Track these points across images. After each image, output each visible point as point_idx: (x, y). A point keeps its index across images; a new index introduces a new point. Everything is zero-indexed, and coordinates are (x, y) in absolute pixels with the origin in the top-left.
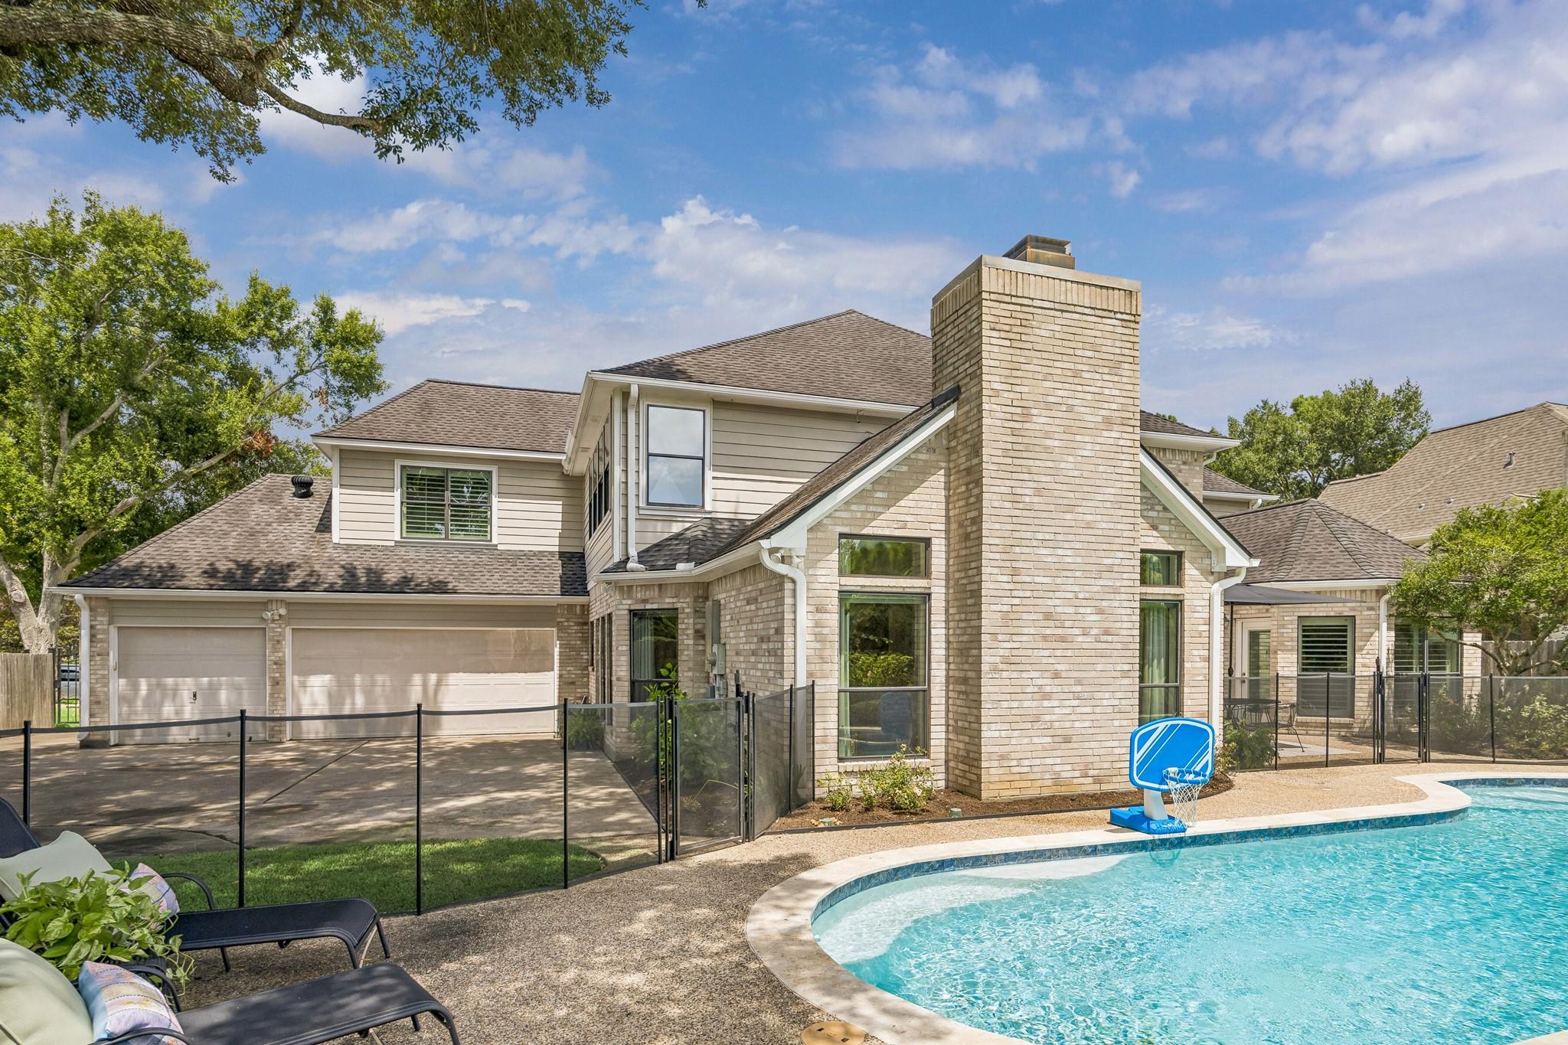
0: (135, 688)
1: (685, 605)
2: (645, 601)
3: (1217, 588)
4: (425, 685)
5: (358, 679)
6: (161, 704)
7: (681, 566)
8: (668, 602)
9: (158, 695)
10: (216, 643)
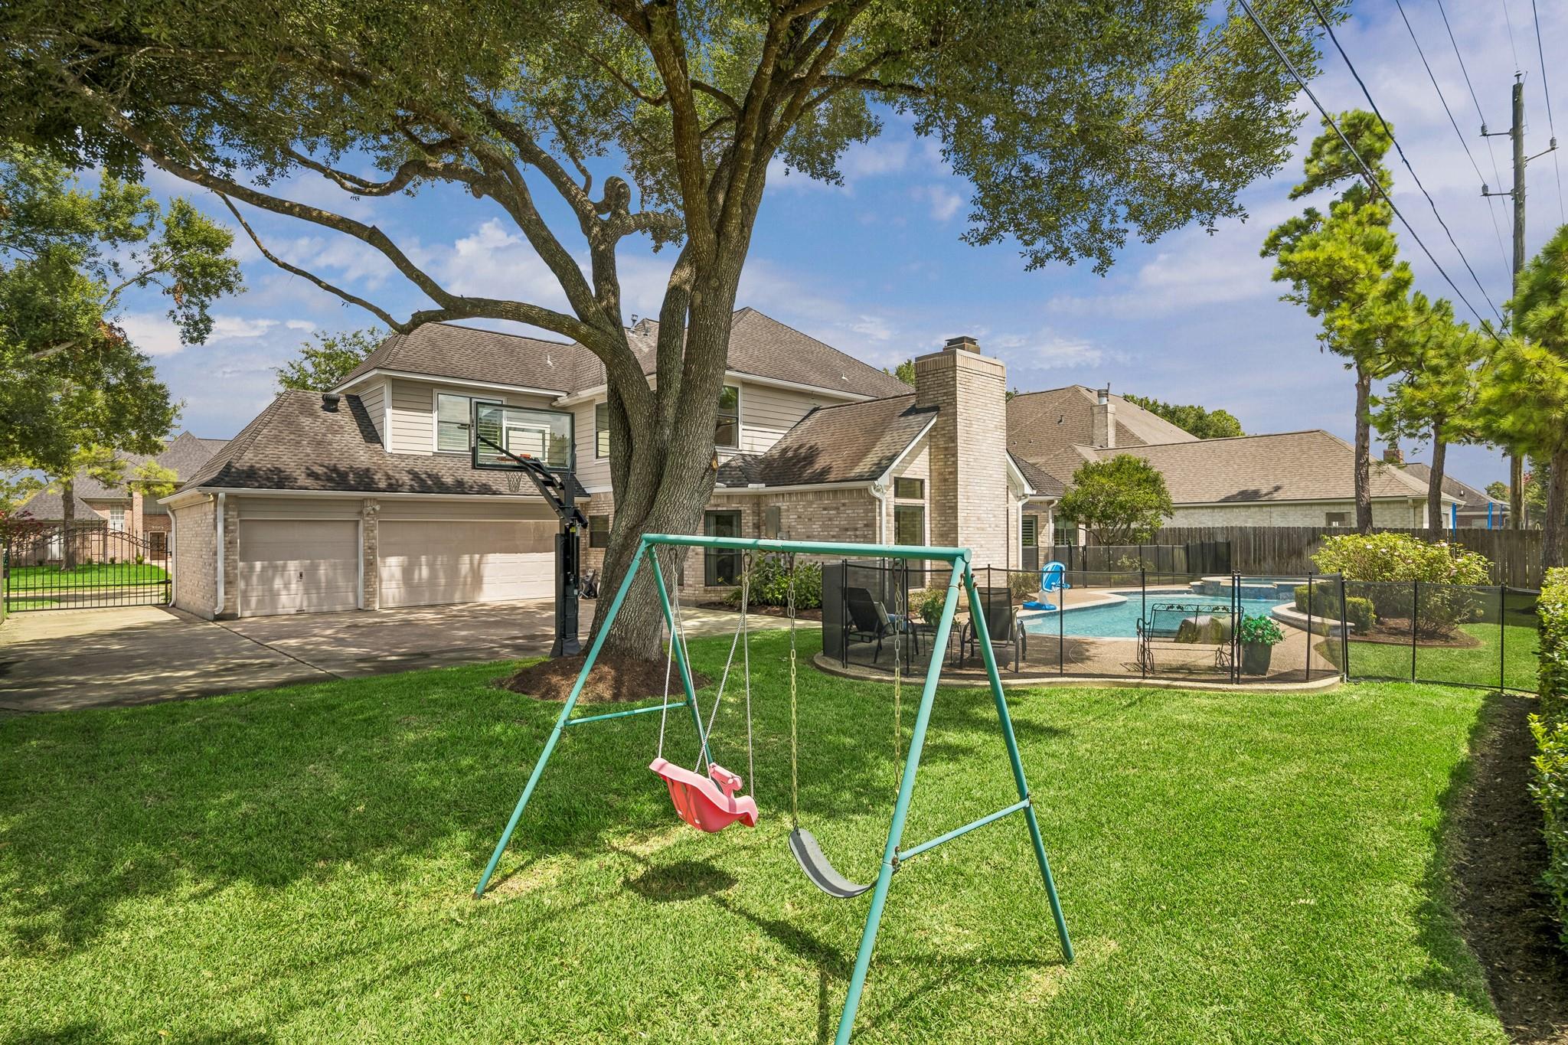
0: (252, 568)
1: (746, 509)
2: (718, 505)
3: (1020, 504)
4: (471, 563)
5: (423, 559)
6: (273, 578)
7: (750, 485)
8: (734, 506)
9: (270, 573)
10: (320, 533)
